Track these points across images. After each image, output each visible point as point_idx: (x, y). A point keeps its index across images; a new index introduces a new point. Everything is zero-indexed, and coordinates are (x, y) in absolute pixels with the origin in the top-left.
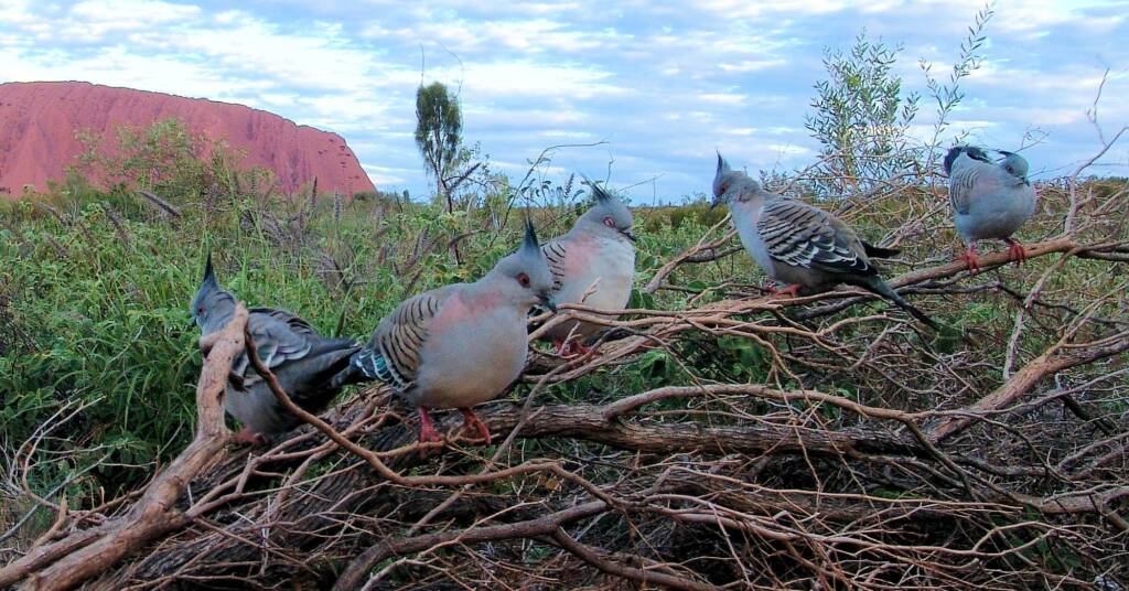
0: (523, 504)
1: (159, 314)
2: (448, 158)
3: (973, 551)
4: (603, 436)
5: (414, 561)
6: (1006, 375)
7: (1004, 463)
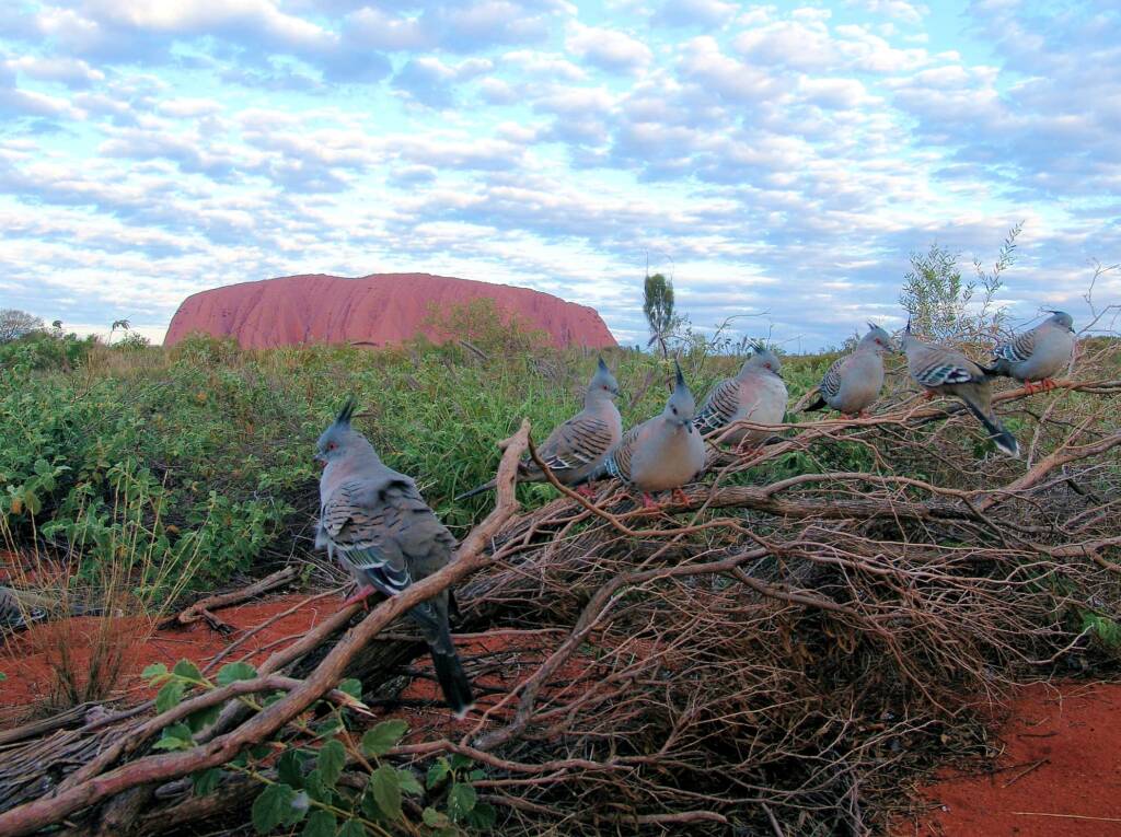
0: (711, 550)
1: (475, 426)
2: (666, 323)
3: (1006, 581)
4: (765, 507)
5: (640, 589)
6: (1028, 467)
7: (1027, 525)
